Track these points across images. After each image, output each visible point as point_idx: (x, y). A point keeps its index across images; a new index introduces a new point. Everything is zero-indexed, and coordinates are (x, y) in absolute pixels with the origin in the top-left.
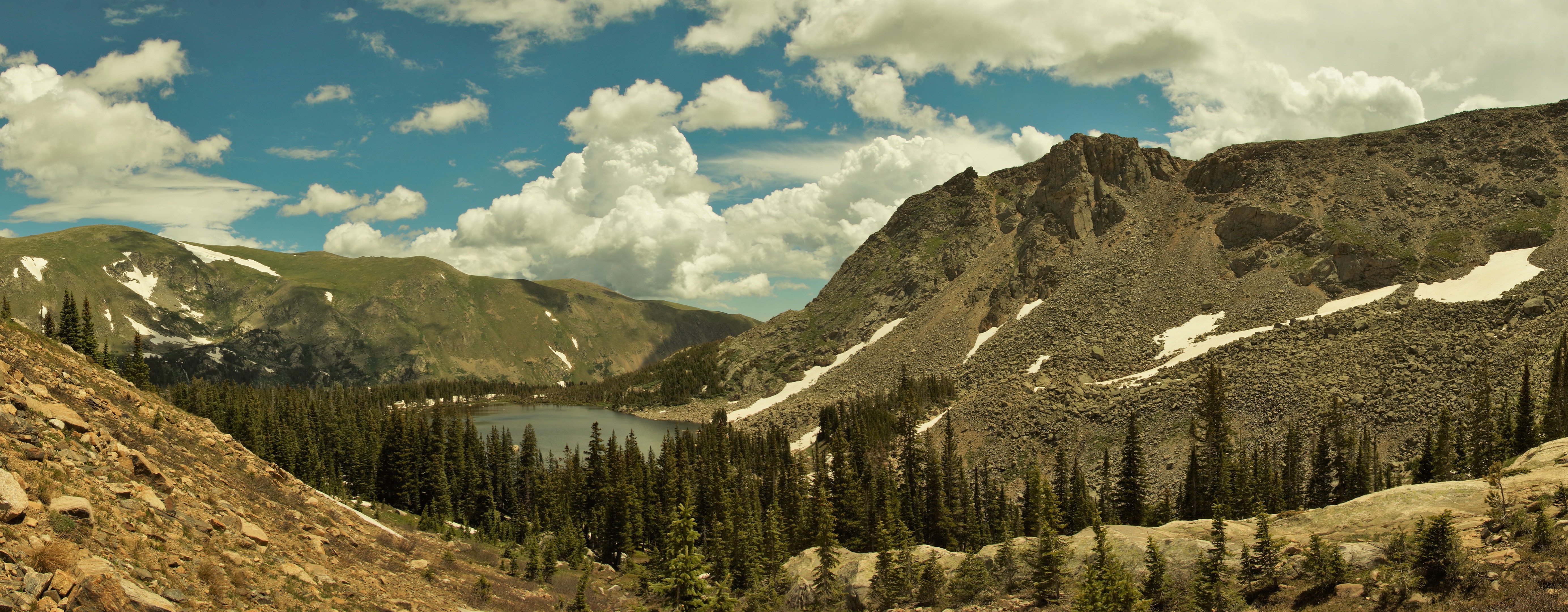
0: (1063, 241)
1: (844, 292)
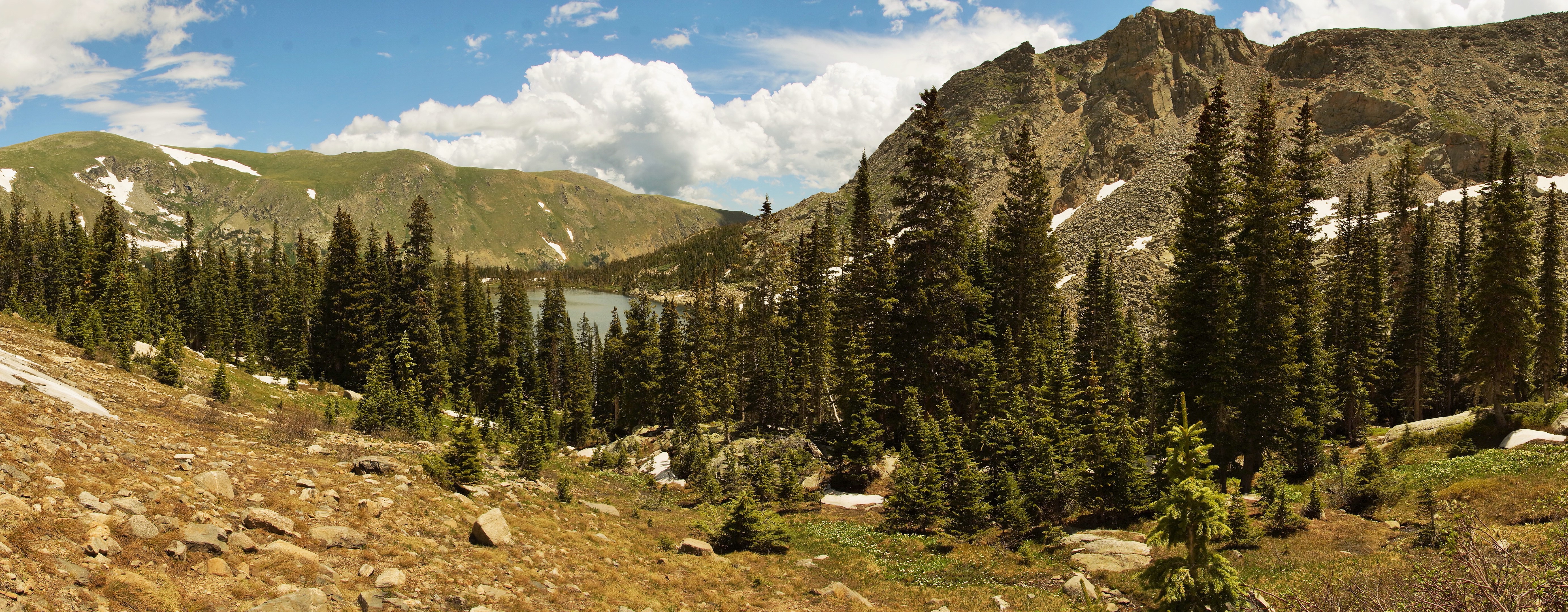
0: (1141, 120)
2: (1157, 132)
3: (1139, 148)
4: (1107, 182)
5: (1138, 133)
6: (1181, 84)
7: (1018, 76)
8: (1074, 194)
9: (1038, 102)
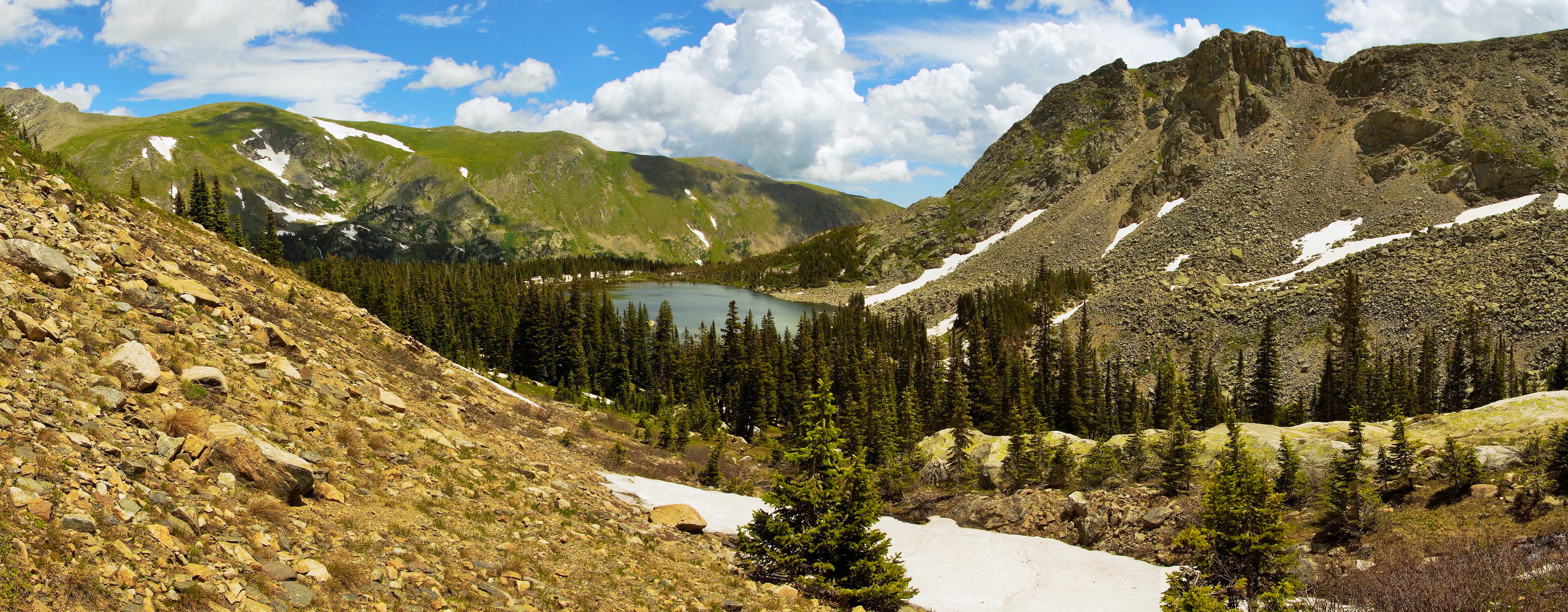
0: (1207, 140)
1: (985, 181)
2: (1219, 152)
3: (1200, 168)
4: (1170, 200)
5: (1203, 153)
6: (1245, 106)
7: (1110, 92)
8: (1139, 210)
9: (1123, 119)
